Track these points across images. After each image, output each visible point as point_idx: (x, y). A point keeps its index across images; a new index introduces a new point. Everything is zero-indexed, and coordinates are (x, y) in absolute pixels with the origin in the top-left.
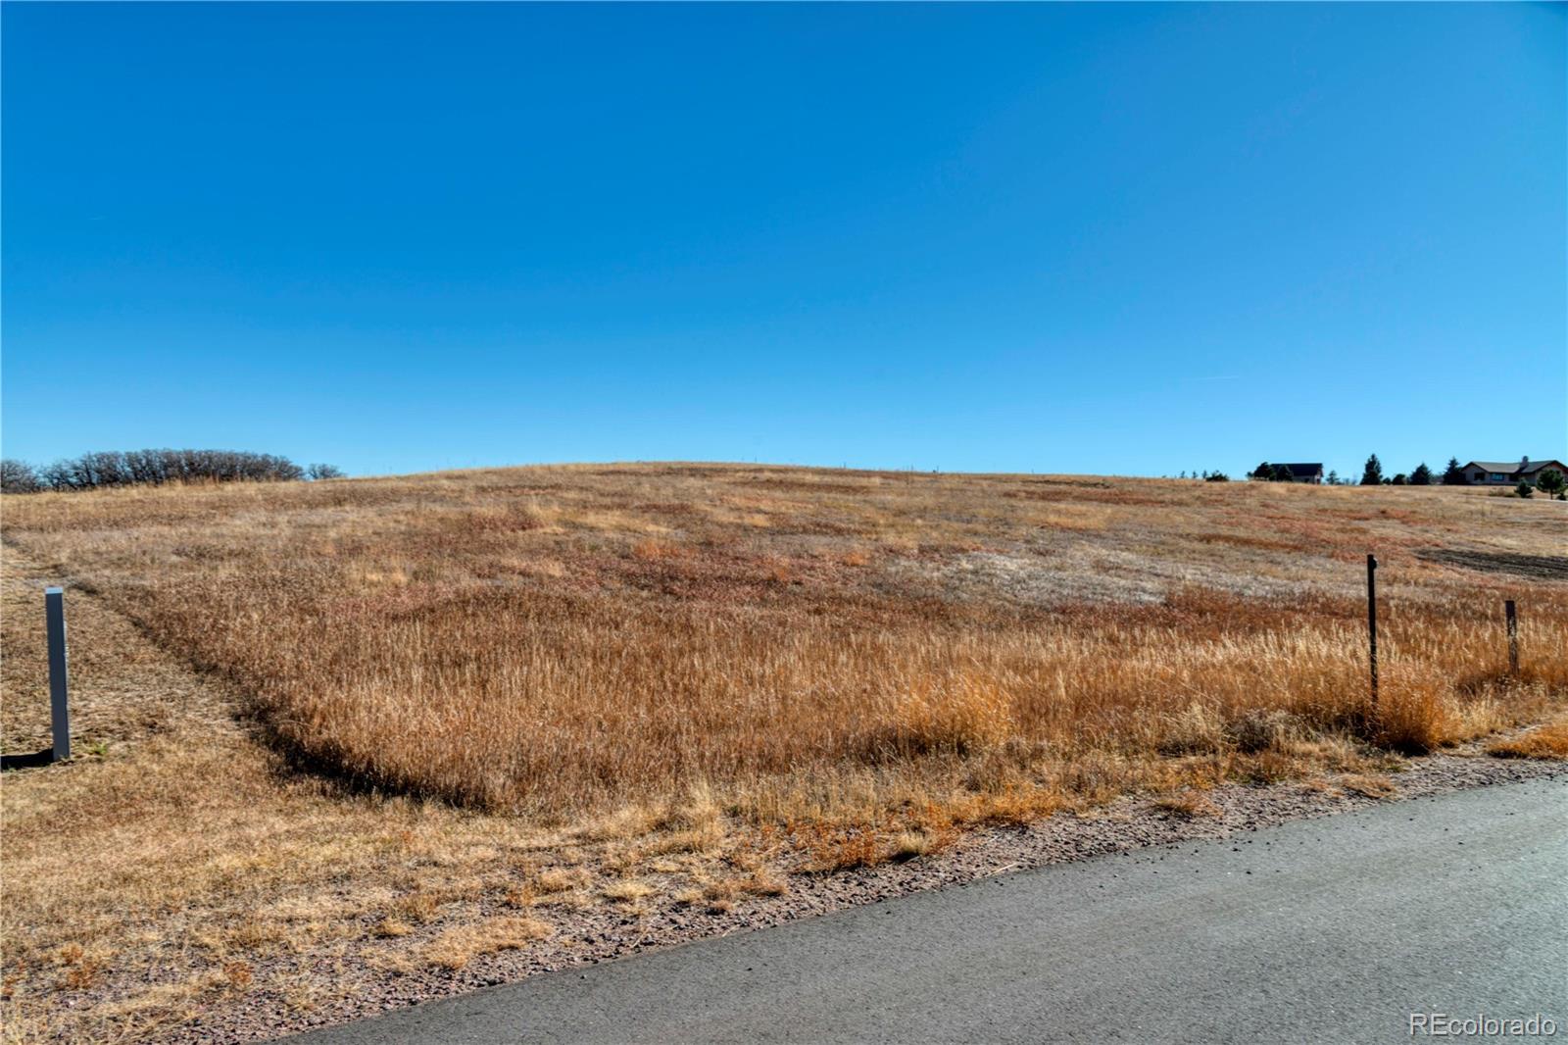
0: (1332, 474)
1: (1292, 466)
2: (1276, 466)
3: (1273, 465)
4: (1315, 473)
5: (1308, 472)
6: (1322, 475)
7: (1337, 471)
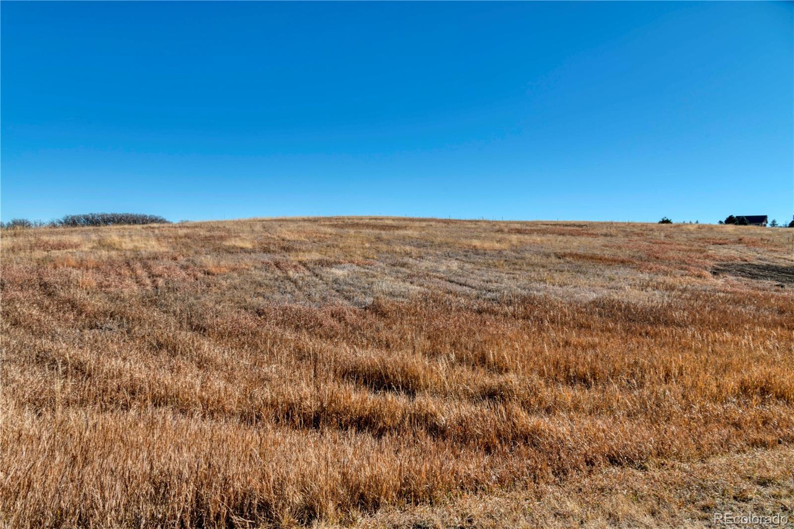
0: (774, 222)
1: (748, 217)
2: (738, 217)
3: (737, 217)
4: (762, 221)
5: (759, 220)
6: (767, 223)
7: (776, 220)
